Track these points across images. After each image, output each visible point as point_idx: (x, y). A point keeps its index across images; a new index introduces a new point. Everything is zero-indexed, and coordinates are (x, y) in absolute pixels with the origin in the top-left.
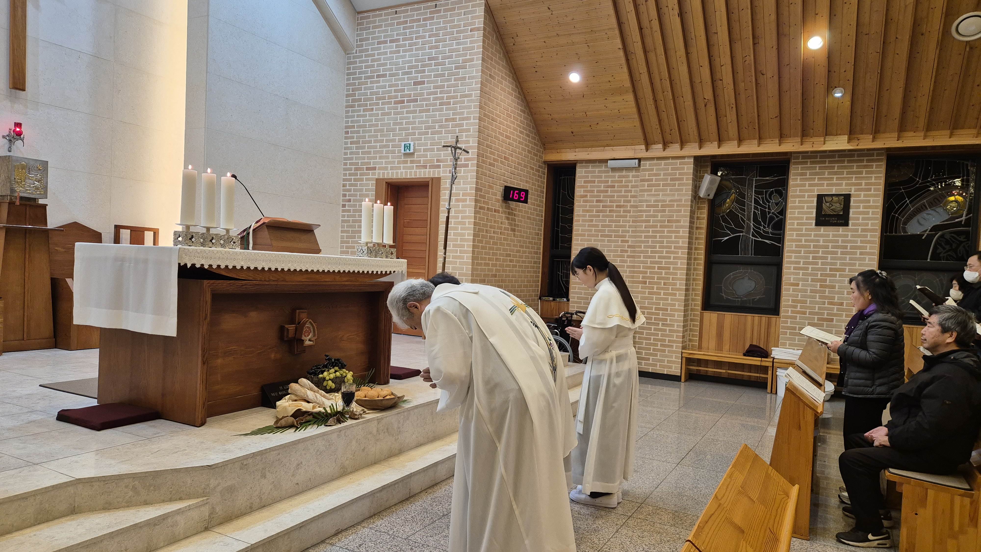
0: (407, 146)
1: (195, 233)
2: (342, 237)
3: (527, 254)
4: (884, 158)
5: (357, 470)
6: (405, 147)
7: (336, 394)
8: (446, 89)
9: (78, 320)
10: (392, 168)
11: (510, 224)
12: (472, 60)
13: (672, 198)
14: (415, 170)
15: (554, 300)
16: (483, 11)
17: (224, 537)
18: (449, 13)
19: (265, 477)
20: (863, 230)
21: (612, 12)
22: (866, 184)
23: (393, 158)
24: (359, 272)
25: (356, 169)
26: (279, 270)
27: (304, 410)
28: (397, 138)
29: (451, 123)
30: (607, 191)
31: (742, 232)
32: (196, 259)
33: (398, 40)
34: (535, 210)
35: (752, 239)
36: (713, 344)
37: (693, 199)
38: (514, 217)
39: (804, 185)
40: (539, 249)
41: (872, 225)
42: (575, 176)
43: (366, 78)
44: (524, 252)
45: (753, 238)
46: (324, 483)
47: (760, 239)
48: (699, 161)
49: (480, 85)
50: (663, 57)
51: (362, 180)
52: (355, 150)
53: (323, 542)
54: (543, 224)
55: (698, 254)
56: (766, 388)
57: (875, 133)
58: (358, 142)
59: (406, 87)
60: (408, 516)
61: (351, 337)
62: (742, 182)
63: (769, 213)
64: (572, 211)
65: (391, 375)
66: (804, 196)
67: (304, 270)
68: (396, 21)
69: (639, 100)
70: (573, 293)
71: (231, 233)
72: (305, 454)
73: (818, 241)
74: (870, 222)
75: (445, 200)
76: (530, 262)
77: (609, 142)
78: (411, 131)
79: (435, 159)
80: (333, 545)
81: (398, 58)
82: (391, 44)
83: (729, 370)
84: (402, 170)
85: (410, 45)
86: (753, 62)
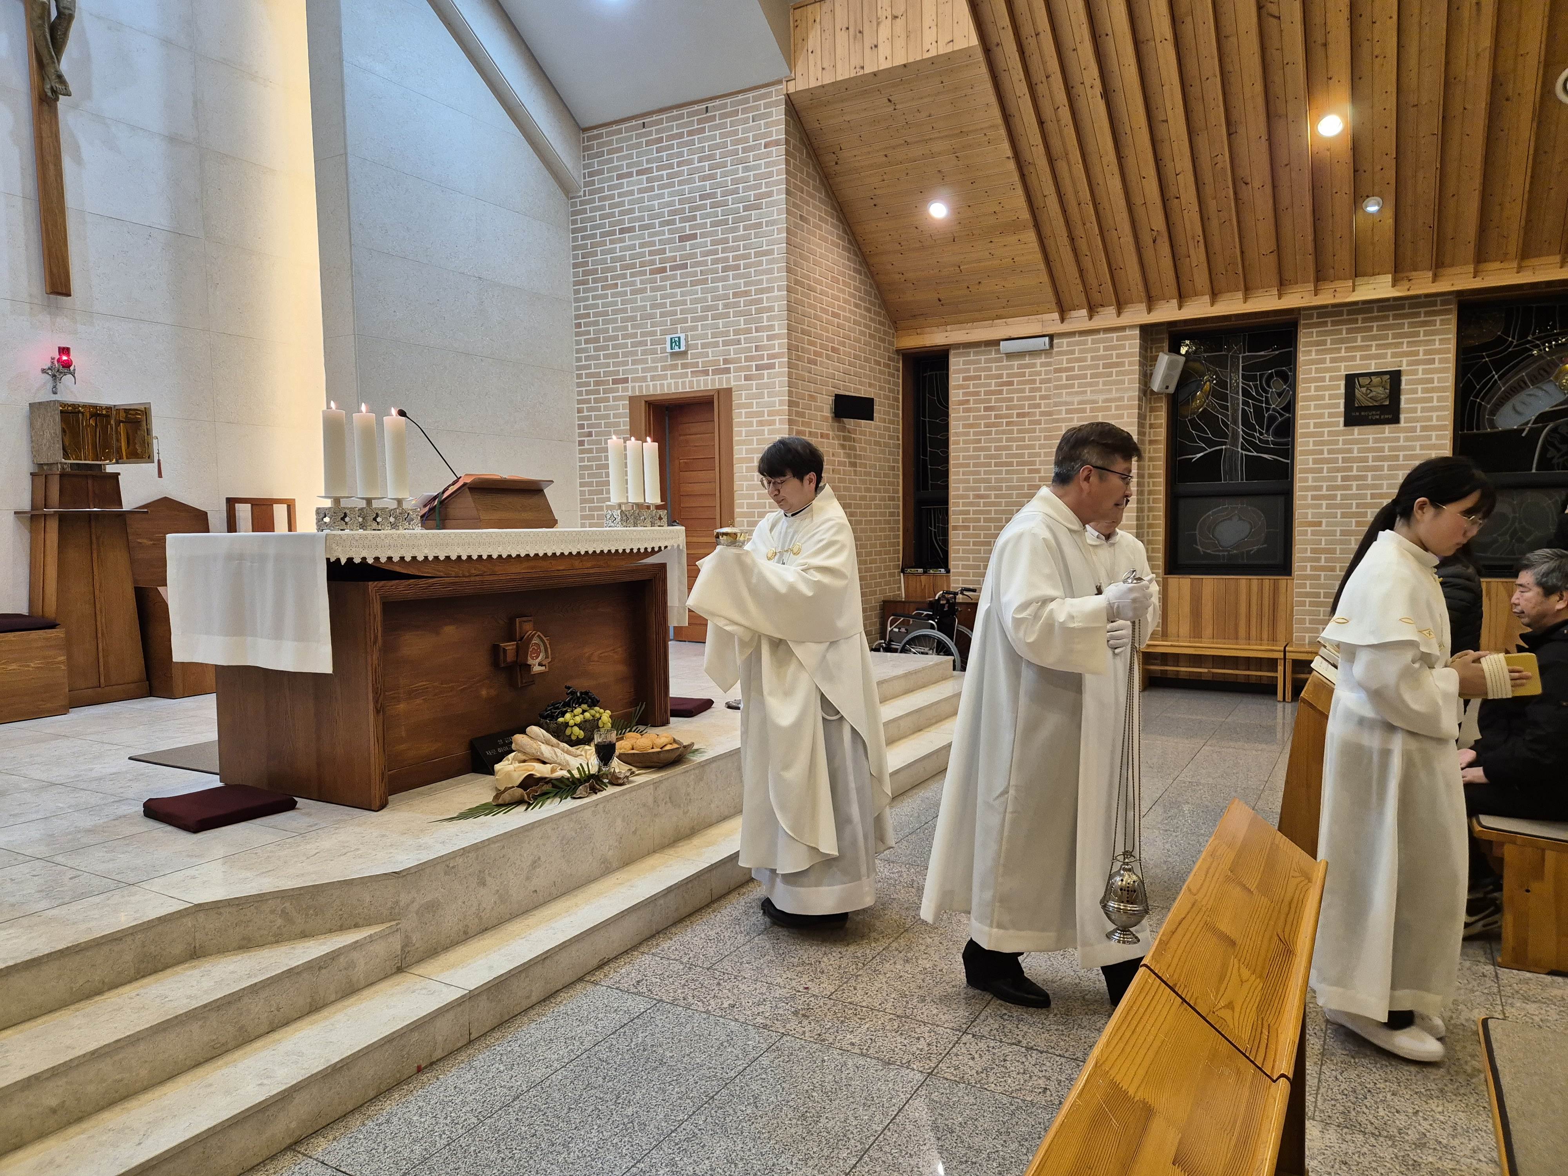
0: (675, 341)
1: (348, 508)
2: (582, 493)
3: (878, 502)
4: (1454, 307)
5: (627, 864)
6: (671, 343)
7: (587, 747)
8: (731, 244)
9: (179, 655)
10: (653, 378)
11: (848, 456)
12: (770, 194)
13: (1108, 396)
14: (690, 378)
15: (925, 572)
16: (783, 111)
17: (428, 981)
18: (728, 120)
19: (484, 885)
20: (1424, 429)
21: (993, 99)
22: (1426, 353)
23: (653, 361)
24: (609, 551)
25: (597, 383)
26: (485, 557)
27: (538, 775)
28: (658, 329)
29: (742, 299)
30: (1000, 392)
31: (1225, 443)
32: (354, 549)
33: (649, 170)
34: (887, 429)
35: (1242, 454)
36: (1185, 629)
37: (1141, 395)
38: (852, 443)
39: (1323, 361)
40: (898, 493)
41: (1439, 418)
42: (948, 371)
43: (603, 235)
44: (873, 499)
45: (1244, 452)
46: (576, 888)
47: (1255, 454)
48: (1148, 332)
49: (785, 235)
50: (1081, 166)
51: (607, 400)
52: (593, 353)
53: (581, 979)
54: (901, 451)
55: (1154, 484)
56: (1275, 693)
57: (1437, 267)
58: (597, 340)
59: (667, 246)
60: (710, 933)
61: (604, 654)
62: (1221, 362)
63: (1268, 409)
64: (946, 427)
65: (671, 710)
66: (1323, 379)
67: (523, 555)
68: (644, 140)
69: (1044, 240)
70: (956, 559)
71: (405, 506)
72: (544, 845)
73: (1350, 451)
74: (1435, 415)
75: (740, 424)
76: (883, 514)
77: (1000, 312)
78: (679, 316)
79: (721, 358)
80: (595, 983)
81: (651, 198)
82: (638, 177)
83: (1213, 668)
84: (669, 380)
85: (670, 176)
86: (1229, 165)
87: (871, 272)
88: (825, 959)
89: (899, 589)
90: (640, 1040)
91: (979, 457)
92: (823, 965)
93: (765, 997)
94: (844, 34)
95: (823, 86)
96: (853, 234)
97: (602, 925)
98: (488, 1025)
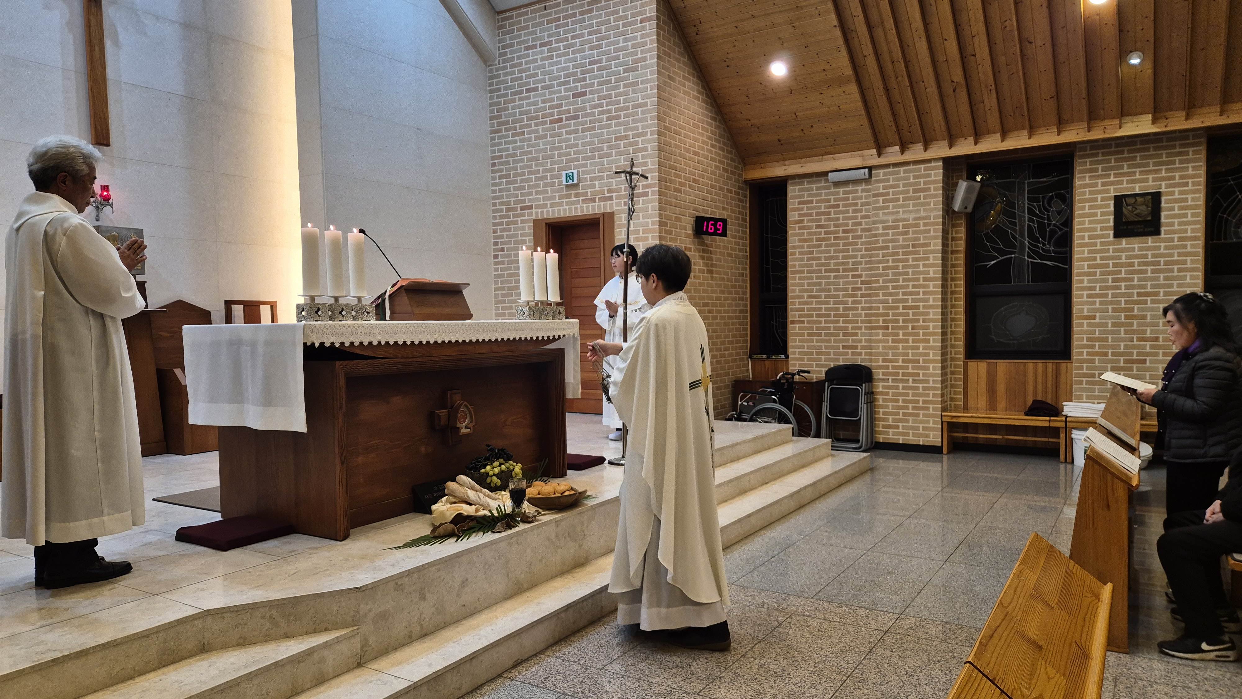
0: (569, 176)
1: (321, 304)
2: (496, 296)
3: (730, 302)
4: (1203, 140)
5: (535, 586)
6: (567, 178)
7: (503, 493)
8: (613, 99)
9: (194, 419)
10: (552, 205)
11: (706, 265)
12: (644, 59)
13: (916, 215)
14: (581, 205)
15: (768, 358)
17: (381, 674)
19: (425, 600)
20: (1181, 239)
22: (1181, 177)
23: (552, 192)
24: (520, 338)
25: (508, 210)
26: (424, 343)
27: (466, 514)
28: (556, 166)
29: (622, 142)
30: (829, 213)
31: (1014, 253)
32: (325, 336)
33: (550, 43)
34: (738, 244)
35: (1028, 261)
36: (983, 402)
37: (944, 214)
38: (710, 255)
39: (1096, 185)
40: (746, 294)
41: (1193, 231)
42: (786, 196)
43: (513, 94)
44: (726, 299)
45: (1030, 260)
46: (495, 604)
47: (1039, 261)
48: (950, 164)
49: (657, 91)
50: (894, 32)
51: (516, 223)
52: (505, 186)
53: (500, 676)
54: (748, 261)
55: (956, 286)
56: (1058, 456)
57: (1190, 108)
58: (508, 176)
59: (563, 102)
60: (602, 641)
61: (516, 420)
62: (1009, 187)
63: (1049, 225)
64: (785, 242)
65: (568, 465)
66: (1096, 200)
67: (453, 341)
68: (545, 19)
69: (864, 91)
70: (793, 347)
71: (364, 302)
72: (471, 569)
73: (1120, 258)
74: (1189, 228)
76: (734, 311)
77: (828, 149)
78: (572, 156)
79: (606, 189)
80: (512, 680)
81: (551, 65)
82: (541, 49)
83: (1007, 435)
84: (565, 207)
85: (565, 47)
86: (1016, 28)
87: (724, 120)
88: (694, 664)
89: (749, 371)
91: (811, 265)
92: (692, 668)
93: (646, 692)
96: (710, 90)
97: (516, 634)
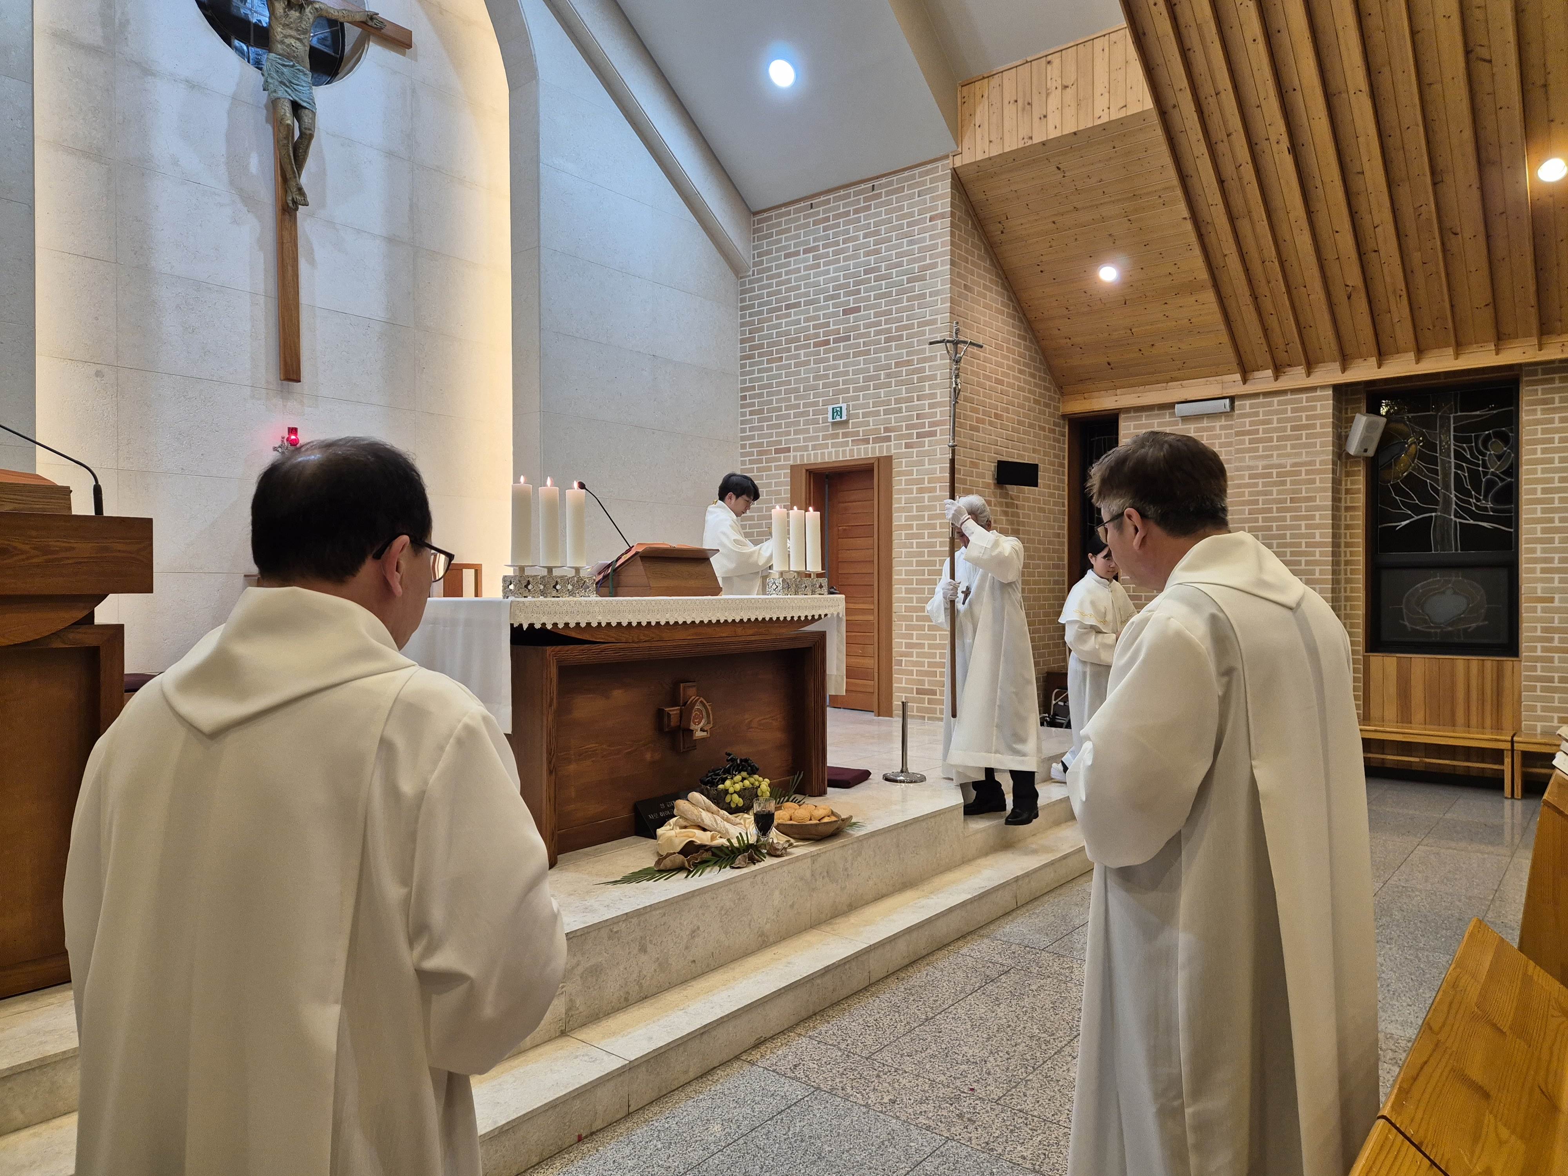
0: (837, 411)
1: (532, 577)
3: (1041, 570)
5: (784, 939)
6: (833, 413)
7: (746, 816)
8: (894, 315)
10: (814, 448)
11: (1011, 523)
12: (934, 266)
13: (1296, 460)
14: (850, 447)
16: (949, 185)
17: (590, 1048)
18: (894, 196)
19: (645, 951)
23: (814, 431)
24: (771, 619)
25: (760, 453)
26: (653, 624)
27: (699, 842)
28: (821, 399)
29: (904, 369)
31: (1435, 510)
32: (535, 615)
33: (816, 248)
34: (1052, 495)
35: (1455, 522)
36: (1391, 712)
37: (1335, 459)
38: (1016, 510)
39: (1551, 421)
42: (1117, 434)
43: (770, 311)
44: (1037, 566)
45: (1458, 520)
46: (733, 961)
47: (1472, 522)
48: (1342, 392)
49: (949, 304)
50: (1266, 224)
51: (769, 469)
52: (756, 424)
53: (737, 1058)
54: (1066, 518)
55: (1352, 554)
56: (1501, 788)
58: (761, 411)
59: (831, 320)
60: (868, 1019)
61: (764, 721)
62: (1428, 423)
63: (1485, 474)
65: (828, 780)
66: (1551, 441)
67: (689, 622)
68: (811, 220)
69: (1225, 300)
71: (582, 574)
72: (704, 914)
75: (900, 492)
76: (1047, 582)
77: (1175, 374)
78: (841, 387)
79: (882, 427)
80: (752, 1063)
81: (817, 275)
82: (805, 256)
83: (1426, 757)
84: (830, 449)
85: (835, 253)
86: (1434, 216)
87: (1036, 337)
88: (991, 1059)
90: (798, 1129)
92: (989, 1065)
93: (927, 1095)
94: (1013, 107)
95: (990, 159)
96: (1019, 300)
97: (759, 1003)
98: (647, 1099)
